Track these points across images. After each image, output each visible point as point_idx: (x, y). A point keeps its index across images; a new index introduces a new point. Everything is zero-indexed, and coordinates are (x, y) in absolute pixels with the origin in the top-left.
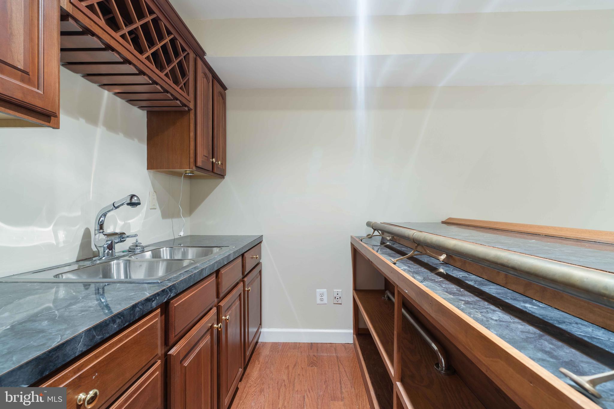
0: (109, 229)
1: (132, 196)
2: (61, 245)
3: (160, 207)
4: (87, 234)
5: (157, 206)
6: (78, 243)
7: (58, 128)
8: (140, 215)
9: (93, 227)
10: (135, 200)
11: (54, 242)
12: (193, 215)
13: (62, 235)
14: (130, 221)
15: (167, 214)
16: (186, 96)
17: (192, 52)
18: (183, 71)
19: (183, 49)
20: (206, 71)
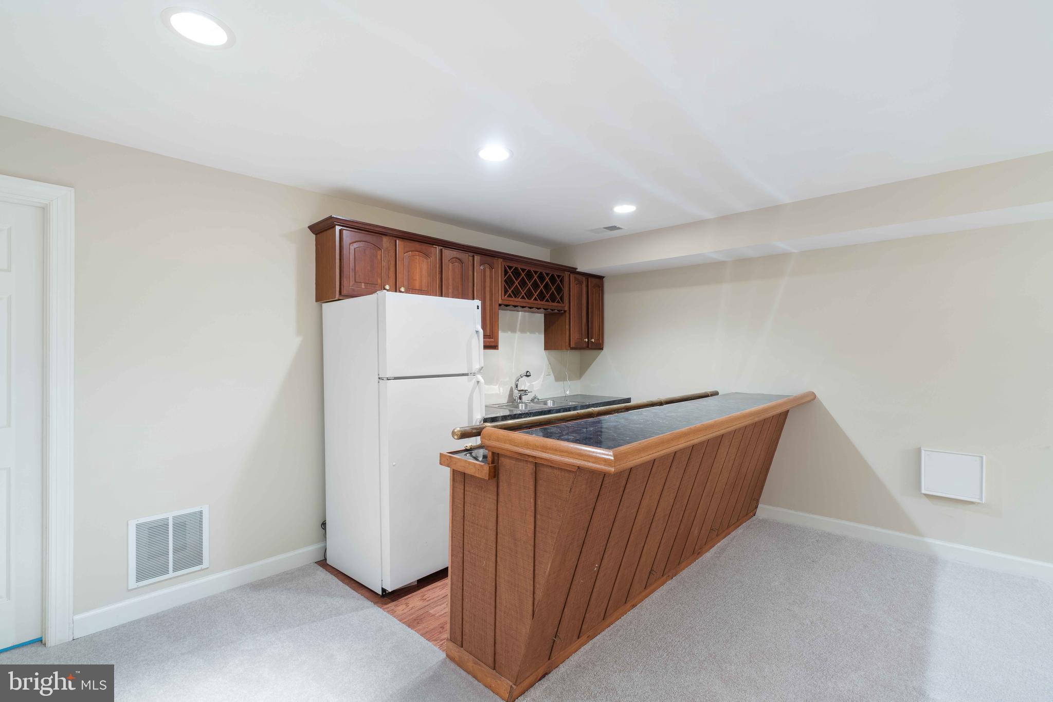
0: (521, 387)
1: (528, 372)
2: (501, 394)
3: (554, 373)
4: (511, 390)
5: (551, 373)
6: (508, 393)
7: (498, 349)
8: (540, 379)
9: (514, 386)
10: (528, 374)
11: (499, 393)
12: (583, 378)
13: (501, 390)
14: (533, 383)
15: (559, 378)
16: (563, 305)
17: (566, 273)
18: (559, 290)
19: (559, 276)
20: (579, 277)
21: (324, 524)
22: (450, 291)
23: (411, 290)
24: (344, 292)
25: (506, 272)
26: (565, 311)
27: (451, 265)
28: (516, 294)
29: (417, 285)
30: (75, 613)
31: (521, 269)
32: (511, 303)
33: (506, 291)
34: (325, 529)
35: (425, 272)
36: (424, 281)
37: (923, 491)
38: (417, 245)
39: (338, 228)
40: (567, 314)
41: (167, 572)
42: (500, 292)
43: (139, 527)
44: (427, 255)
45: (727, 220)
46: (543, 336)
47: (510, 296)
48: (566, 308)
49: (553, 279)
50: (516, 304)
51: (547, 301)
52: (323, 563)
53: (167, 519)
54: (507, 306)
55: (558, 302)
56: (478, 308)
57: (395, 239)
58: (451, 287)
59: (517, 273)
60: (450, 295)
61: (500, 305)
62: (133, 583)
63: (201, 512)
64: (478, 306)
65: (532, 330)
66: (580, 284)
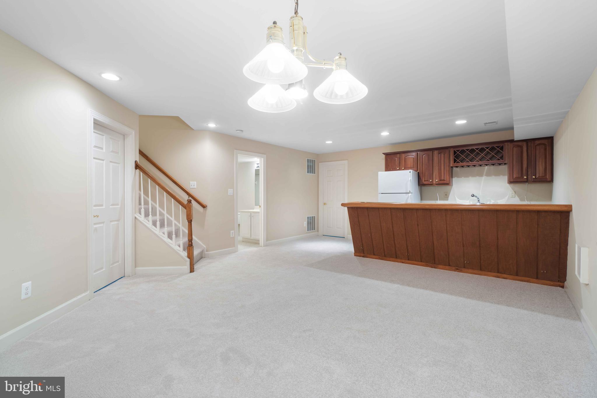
3: (519, 197)
5: (516, 196)
8: (504, 199)
16: (502, 161)
17: (505, 143)
18: (500, 153)
19: (497, 147)
20: (520, 144)
22: (423, 166)
23: (407, 168)
25: (455, 153)
27: (424, 157)
29: (409, 166)
31: (466, 149)
32: (459, 165)
33: (455, 161)
35: (412, 161)
36: (412, 164)
38: (409, 154)
40: (508, 165)
42: (451, 162)
44: (413, 156)
46: (506, 177)
47: (460, 162)
49: (493, 149)
50: (463, 165)
51: (487, 160)
54: (456, 167)
55: (498, 160)
57: (402, 154)
58: (424, 164)
59: (463, 152)
61: (453, 167)
65: (497, 174)
66: (521, 147)
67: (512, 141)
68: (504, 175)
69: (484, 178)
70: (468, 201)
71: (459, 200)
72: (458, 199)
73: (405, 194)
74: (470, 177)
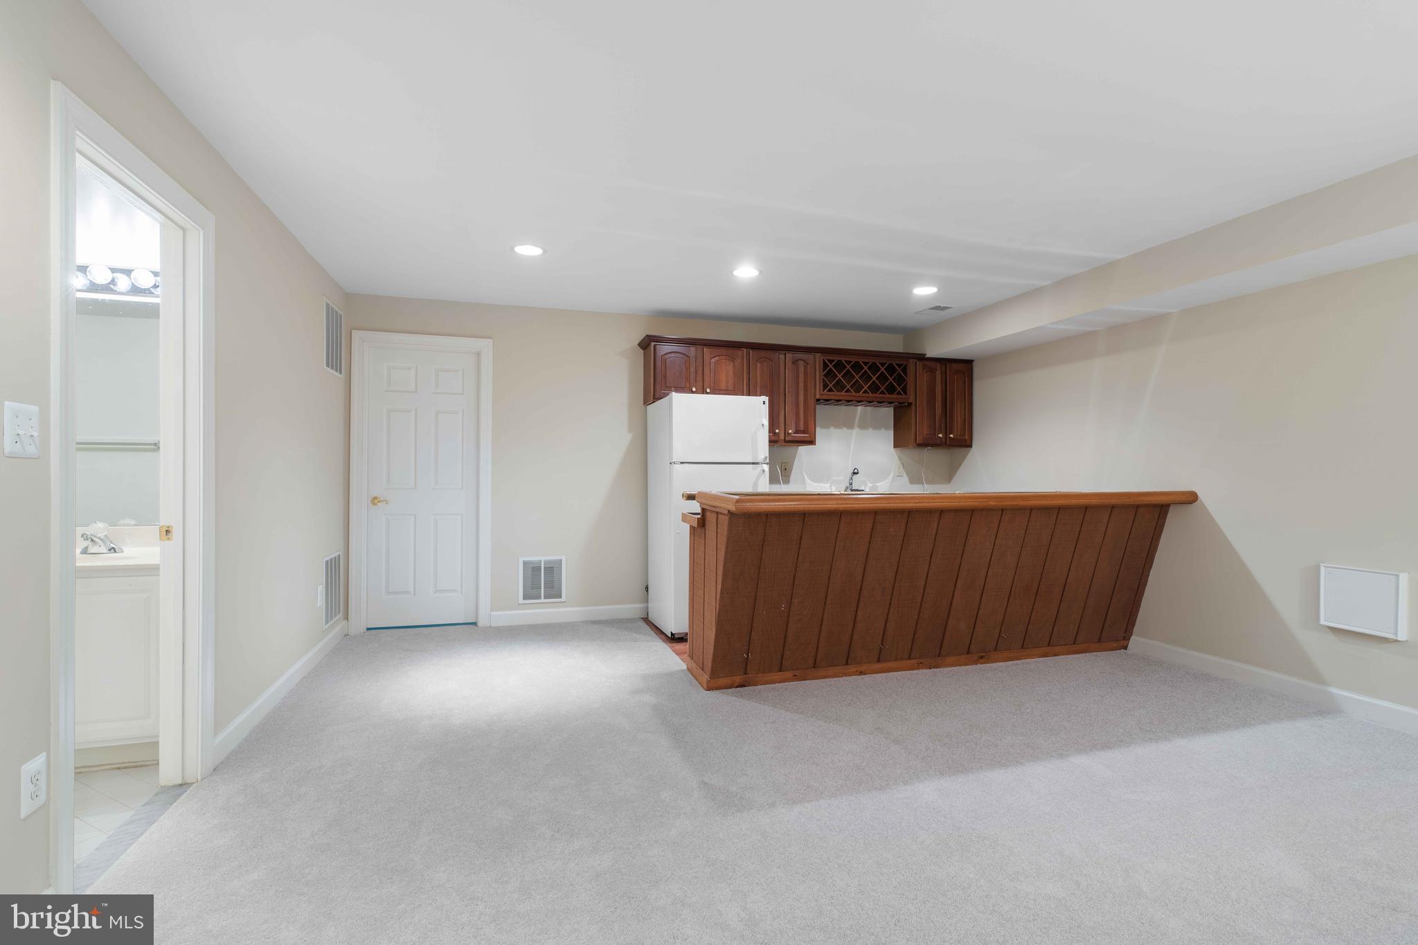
1: (855, 469)
3: (907, 475)
5: (904, 475)
7: (814, 445)
8: (887, 480)
10: (856, 471)
14: (878, 484)
16: (904, 396)
17: (911, 360)
18: (901, 380)
19: (899, 365)
20: (931, 364)
21: (647, 588)
22: (758, 389)
23: (716, 391)
24: (657, 396)
25: (825, 366)
26: (910, 404)
27: (759, 365)
28: (839, 386)
29: (723, 386)
30: (492, 610)
31: (845, 361)
32: (832, 397)
33: (825, 386)
34: (647, 591)
35: (731, 373)
36: (731, 381)
37: (1323, 622)
38: (723, 351)
39: (653, 344)
40: (913, 407)
41: (540, 598)
42: (819, 386)
43: (525, 563)
44: (733, 360)
45: (1063, 285)
46: (891, 433)
47: (830, 390)
48: (911, 400)
49: (891, 369)
50: (841, 398)
51: (882, 393)
52: (646, 620)
53: (541, 561)
54: (827, 400)
55: (899, 393)
56: (764, 404)
57: (702, 347)
58: (759, 385)
59: (839, 365)
60: (758, 393)
61: (818, 400)
62: (521, 601)
63: (561, 560)
64: (764, 402)
65: (877, 426)
66: (933, 371)
67: (921, 358)
68: (887, 428)
69: (856, 431)
70: (828, 485)
71: (811, 483)
72: (809, 481)
73: (751, 465)
74: (832, 429)
